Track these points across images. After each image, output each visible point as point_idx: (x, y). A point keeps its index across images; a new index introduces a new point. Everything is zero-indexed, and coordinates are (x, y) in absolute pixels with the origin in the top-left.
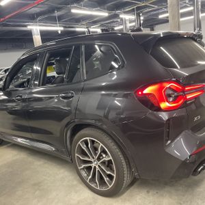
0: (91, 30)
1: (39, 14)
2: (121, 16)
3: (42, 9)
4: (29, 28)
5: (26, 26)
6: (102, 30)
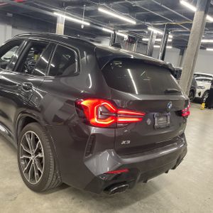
0: (118, 34)
2: (149, 29)
5: (52, 11)
6: (129, 37)
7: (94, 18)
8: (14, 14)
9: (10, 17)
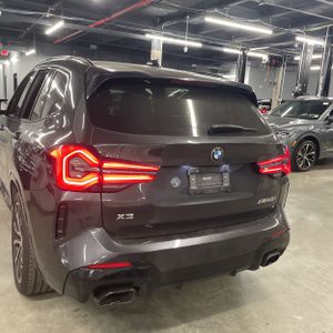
1: (163, 19)
2: (299, 39)
3: (170, 11)
4: (148, 36)
5: (143, 33)
7: (207, 34)
8: (98, 45)
9: (93, 51)
